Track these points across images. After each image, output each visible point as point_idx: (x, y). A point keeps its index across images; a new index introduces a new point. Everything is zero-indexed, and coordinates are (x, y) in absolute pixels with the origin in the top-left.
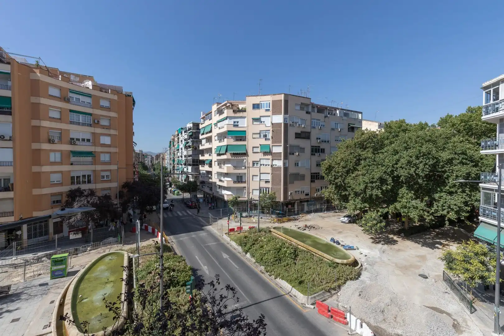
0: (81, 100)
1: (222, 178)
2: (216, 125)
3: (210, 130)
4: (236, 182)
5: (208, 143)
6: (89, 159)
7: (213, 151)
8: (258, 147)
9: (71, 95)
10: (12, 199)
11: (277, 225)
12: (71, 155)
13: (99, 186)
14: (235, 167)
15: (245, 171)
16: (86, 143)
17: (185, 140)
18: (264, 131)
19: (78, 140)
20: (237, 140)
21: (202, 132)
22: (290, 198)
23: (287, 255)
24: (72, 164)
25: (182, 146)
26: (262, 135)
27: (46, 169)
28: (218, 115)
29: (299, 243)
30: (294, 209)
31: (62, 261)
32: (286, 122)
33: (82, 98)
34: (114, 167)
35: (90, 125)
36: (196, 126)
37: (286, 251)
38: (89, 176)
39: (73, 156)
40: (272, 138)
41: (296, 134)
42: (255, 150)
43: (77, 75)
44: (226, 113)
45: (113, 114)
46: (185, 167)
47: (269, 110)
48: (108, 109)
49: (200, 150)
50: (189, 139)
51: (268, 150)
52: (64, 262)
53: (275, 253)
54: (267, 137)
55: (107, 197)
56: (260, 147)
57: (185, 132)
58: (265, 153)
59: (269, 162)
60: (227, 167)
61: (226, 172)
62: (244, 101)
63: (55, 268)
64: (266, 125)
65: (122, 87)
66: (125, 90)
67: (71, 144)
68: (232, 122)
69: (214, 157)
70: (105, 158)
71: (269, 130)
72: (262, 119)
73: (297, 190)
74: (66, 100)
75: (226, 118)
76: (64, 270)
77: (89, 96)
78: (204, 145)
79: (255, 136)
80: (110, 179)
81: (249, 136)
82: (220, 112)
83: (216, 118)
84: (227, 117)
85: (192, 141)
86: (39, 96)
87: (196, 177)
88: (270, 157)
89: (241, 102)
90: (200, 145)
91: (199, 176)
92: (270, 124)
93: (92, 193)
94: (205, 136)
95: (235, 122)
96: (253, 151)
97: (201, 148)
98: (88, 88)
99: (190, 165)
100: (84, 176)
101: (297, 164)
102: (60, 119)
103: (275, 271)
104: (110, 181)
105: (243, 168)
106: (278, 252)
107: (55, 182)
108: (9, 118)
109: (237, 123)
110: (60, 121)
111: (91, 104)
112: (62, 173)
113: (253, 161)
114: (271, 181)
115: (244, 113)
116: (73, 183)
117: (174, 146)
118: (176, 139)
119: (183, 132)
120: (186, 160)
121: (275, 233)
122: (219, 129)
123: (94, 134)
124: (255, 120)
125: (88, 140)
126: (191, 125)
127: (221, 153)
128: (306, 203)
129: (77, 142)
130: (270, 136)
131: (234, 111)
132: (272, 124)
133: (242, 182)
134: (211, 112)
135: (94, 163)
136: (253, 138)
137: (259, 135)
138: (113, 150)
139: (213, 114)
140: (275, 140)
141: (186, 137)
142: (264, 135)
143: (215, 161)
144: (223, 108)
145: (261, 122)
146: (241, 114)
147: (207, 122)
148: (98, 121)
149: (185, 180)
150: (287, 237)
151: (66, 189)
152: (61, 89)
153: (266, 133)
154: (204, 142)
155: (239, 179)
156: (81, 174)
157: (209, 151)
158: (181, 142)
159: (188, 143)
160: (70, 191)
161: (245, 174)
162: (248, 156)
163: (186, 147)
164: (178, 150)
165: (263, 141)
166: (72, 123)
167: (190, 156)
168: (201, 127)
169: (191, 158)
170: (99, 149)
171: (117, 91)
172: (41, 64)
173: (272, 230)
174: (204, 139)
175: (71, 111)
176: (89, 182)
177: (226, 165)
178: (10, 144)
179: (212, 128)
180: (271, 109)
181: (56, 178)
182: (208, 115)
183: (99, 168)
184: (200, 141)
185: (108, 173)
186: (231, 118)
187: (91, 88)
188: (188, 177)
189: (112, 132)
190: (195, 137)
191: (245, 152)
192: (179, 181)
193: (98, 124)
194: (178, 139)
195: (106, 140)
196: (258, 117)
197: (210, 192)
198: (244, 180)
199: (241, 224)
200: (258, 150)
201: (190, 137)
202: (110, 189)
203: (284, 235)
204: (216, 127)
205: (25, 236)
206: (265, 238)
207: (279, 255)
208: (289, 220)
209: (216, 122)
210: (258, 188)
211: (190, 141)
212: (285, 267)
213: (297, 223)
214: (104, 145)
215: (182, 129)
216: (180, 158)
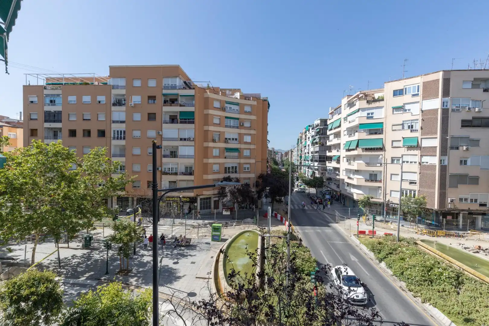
0: (232, 108)
1: (351, 175)
2: (345, 119)
3: (338, 125)
4: (368, 180)
5: (337, 139)
6: (236, 154)
7: (342, 146)
8: (400, 141)
9: (226, 105)
10: (193, 181)
11: (426, 237)
12: (225, 151)
13: (243, 176)
14: (368, 164)
15: (381, 169)
16: (234, 141)
17: (312, 137)
18: (409, 121)
19: (230, 139)
20: (371, 134)
21: (330, 127)
22: (449, 206)
23: (443, 278)
24: (225, 158)
25: (309, 142)
26: (406, 127)
27: (211, 161)
28: (349, 108)
29: (465, 267)
30: (458, 222)
31: (218, 229)
32: (445, 107)
33: (233, 107)
34: (253, 161)
35: (238, 128)
36: (324, 122)
37: (442, 274)
38: (236, 167)
39: (227, 152)
40: (422, 129)
41: (463, 121)
42: (395, 144)
43: (230, 90)
44: (359, 104)
45: (253, 117)
46: (312, 163)
47: (417, 95)
48: (250, 113)
49: (328, 146)
50: (316, 136)
51: (416, 144)
52: (219, 230)
53: (423, 270)
54: (414, 128)
55: (247, 185)
56: (402, 141)
57: (313, 129)
58: (410, 148)
59: (417, 159)
60: (358, 163)
61: (356, 169)
62: (381, 88)
63: (214, 233)
64: (412, 114)
65: (260, 94)
66: (263, 96)
67: (226, 143)
68: (365, 114)
69: (343, 153)
70: (246, 153)
71: (417, 120)
72: (407, 107)
73: (463, 196)
74: (223, 109)
75: (358, 111)
76: (219, 236)
77: (237, 104)
78: (332, 141)
79: (394, 128)
80: (249, 170)
81: (387, 128)
82: (351, 104)
83: (345, 111)
84: (359, 109)
85: (319, 137)
86: (208, 109)
87: (322, 173)
88: (417, 152)
89: (377, 90)
90: (328, 141)
91: (326, 173)
92: (418, 112)
93: (238, 180)
94: (333, 131)
95: (368, 114)
96: (392, 145)
97: (328, 144)
98: (237, 98)
99: (316, 161)
100: (233, 167)
101: (463, 162)
102: (219, 124)
103: (422, 292)
104: (249, 172)
105: (379, 165)
106: (429, 271)
107: (216, 171)
108: (192, 126)
109: (372, 114)
110: (219, 125)
111: (239, 111)
112: (219, 165)
113: (392, 158)
114: (418, 182)
115: (381, 102)
116: (226, 172)
117: (301, 143)
118: (304, 136)
119: (311, 129)
120: (313, 157)
121: (423, 247)
122: (349, 123)
123: (240, 134)
124: (396, 109)
125: (236, 139)
126: (319, 122)
127: (350, 148)
128: (480, 217)
129: (229, 141)
130: (418, 126)
131: (368, 102)
132: (422, 111)
133: (376, 181)
134: (341, 106)
135: (240, 157)
136: (393, 130)
137: (401, 126)
138: (252, 147)
139: (343, 108)
140: (427, 130)
141: (313, 134)
142: (409, 126)
143: (344, 157)
144: (354, 100)
145: (406, 110)
146: (377, 104)
147: (336, 117)
148: (243, 124)
149: (311, 176)
150: (444, 255)
151: (221, 176)
152: (220, 101)
153: (412, 123)
154: (331, 137)
155: (373, 177)
156: (230, 166)
157: (337, 146)
158: (308, 139)
159: (315, 139)
160: (224, 178)
161: (381, 172)
162: (385, 151)
163: (313, 144)
164: (305, 147)
165: (407, 133)
166: (226, 126)
167: (316, 152)
168: (329, 122)
169: (318, 154)
170: (243, 146)
171: (256, 98)
172: (210, 86)
173: (419, 242)
174: (331, 134)
175: (226, 117)
176: (236, 172)
177: (356, 161)
178: (192, 143)
179: (341, 122)
180: (421, 92)
181: (216, 168)
182: (337, 110)
183: (242, 161)
184: (328, 137)
185: (248, 166)
186: (363, 110)
187: (239, 98)
188: (314, 173)
189: (253, 132)
190: (322, 133)
191: (381, 146)
192: (306, 177)
193: (243, 126)
194: (306, 136)
195: (248, 139)
196: (401, 104)
197: (337, 190)
198: (378, 179)
199: (374, 228)
200: (401, 144)
201: (318, 133)
202: (249, 178)
203: (438, 252)
204: (346, 121)
205: (199, 208)
206: (407, 250)
207: (429, 276)
208: (449, 235)
209: (346, 116)
210: (399, 190)
211: (317, 137)
212: (439, 292)
213: (462, 241)
214: (246, 143)
215: (310, 126)
216: (307, 155)
